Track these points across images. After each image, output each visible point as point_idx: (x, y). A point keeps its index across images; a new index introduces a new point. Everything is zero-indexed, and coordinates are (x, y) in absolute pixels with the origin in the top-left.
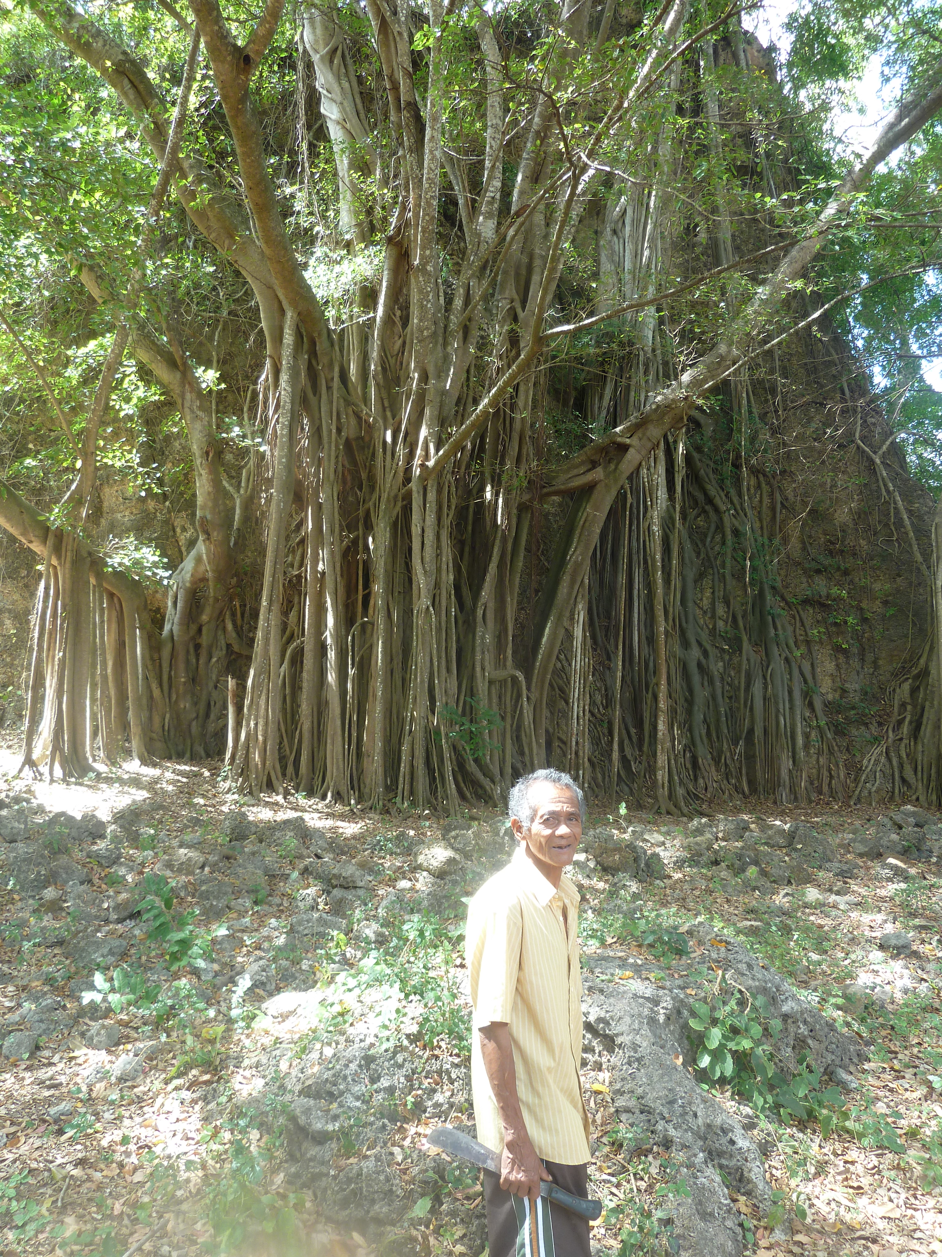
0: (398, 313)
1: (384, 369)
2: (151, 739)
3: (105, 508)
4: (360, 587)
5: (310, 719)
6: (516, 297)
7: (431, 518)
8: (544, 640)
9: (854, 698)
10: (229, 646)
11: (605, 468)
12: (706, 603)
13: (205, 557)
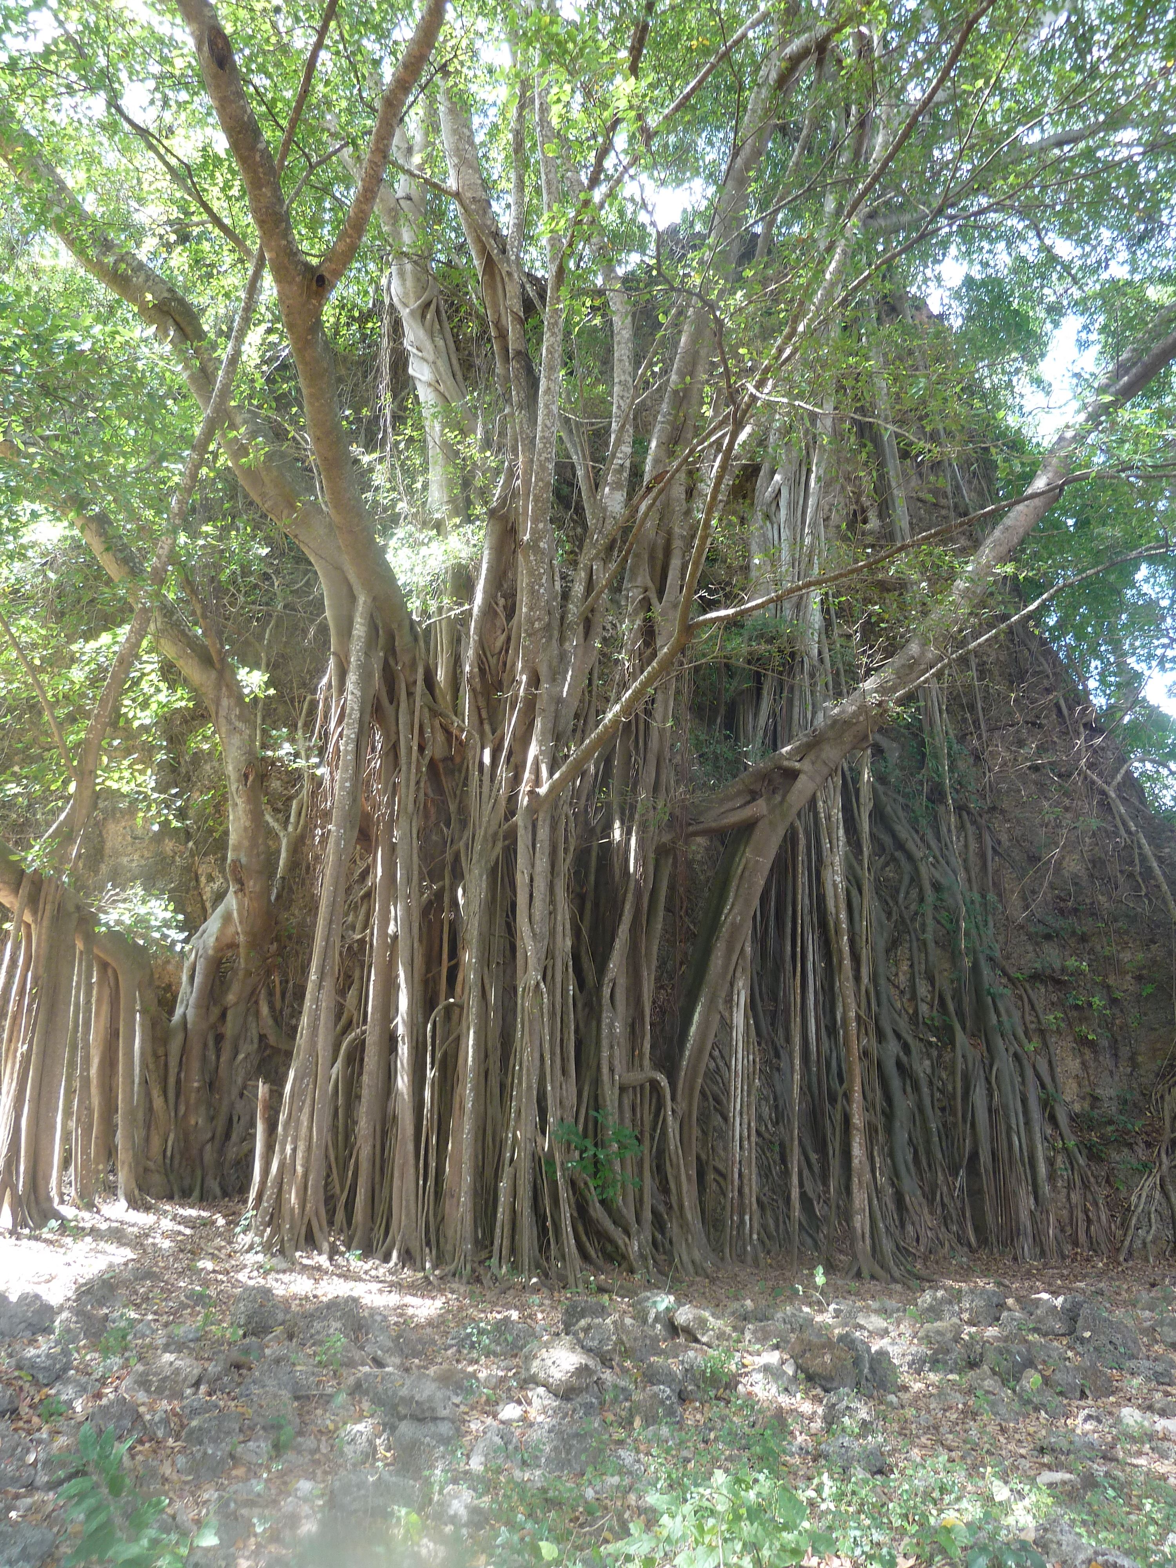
0: (502, 602)
1: (482, 671)
2: (146, 1170)
3: (107, 851)
4: (445, 956)
5: (370, 1143)
6: (650, 584)
7: (542, 863)
8: (693, 1029)
9: (1111, 1108)
10: (262, 1037)
11: (768, 800)
12: (903, 980)
13: (235, 914)
